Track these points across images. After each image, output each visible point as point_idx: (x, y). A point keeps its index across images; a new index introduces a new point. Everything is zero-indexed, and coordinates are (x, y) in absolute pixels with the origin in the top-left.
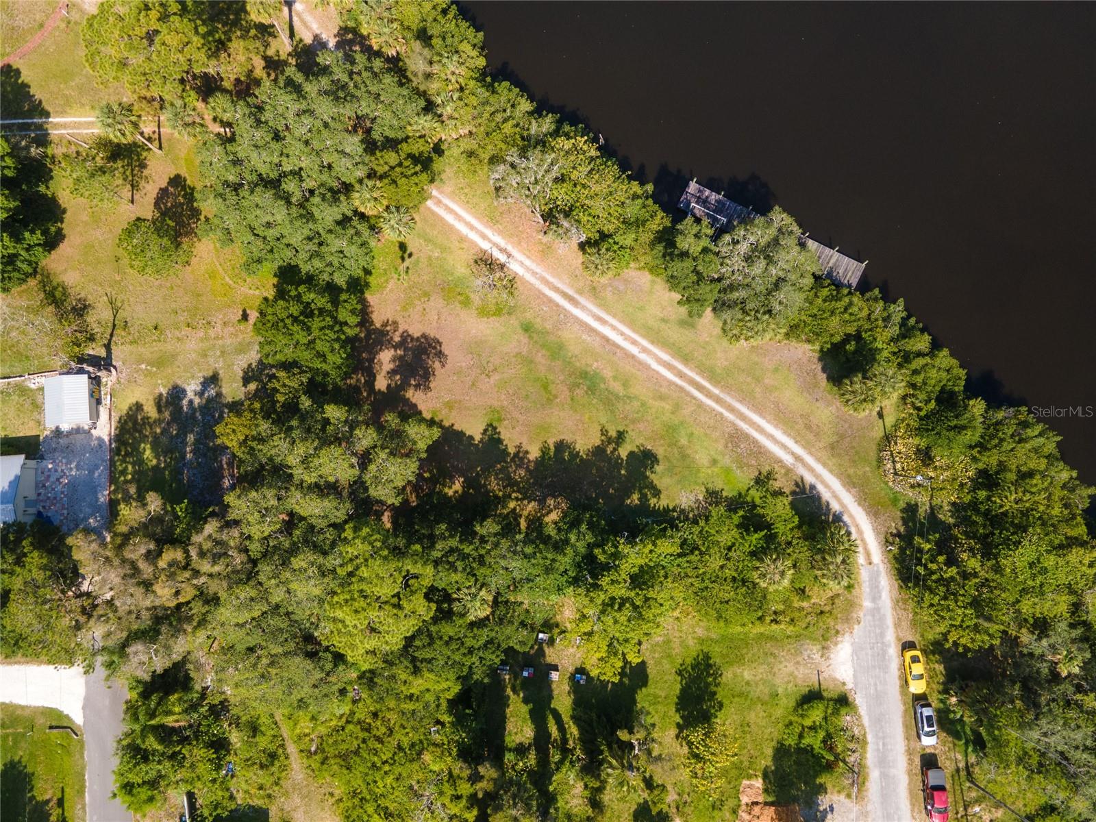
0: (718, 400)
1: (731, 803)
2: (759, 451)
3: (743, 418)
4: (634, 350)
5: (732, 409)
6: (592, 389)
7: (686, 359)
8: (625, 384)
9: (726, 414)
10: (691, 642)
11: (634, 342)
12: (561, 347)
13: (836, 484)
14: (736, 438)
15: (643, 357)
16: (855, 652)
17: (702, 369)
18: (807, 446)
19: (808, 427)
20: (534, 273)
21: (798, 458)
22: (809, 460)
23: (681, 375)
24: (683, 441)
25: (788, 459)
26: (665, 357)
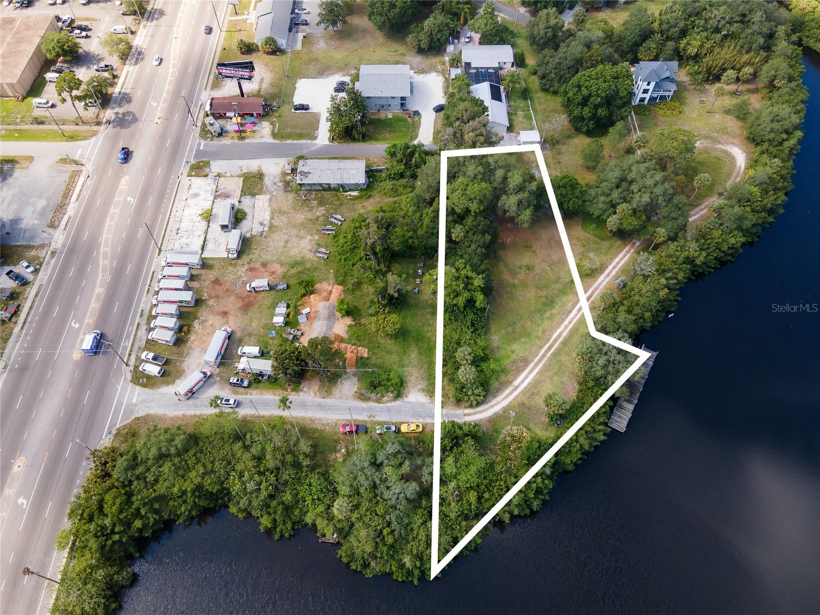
0: (544, 355)
1: (358, 343)
2: (519, 371)
3: (536, 365)
4: (566, 322)
5: (540, 361)
6: (545, 304)
7: (564, 343)
8: (548, 318)
9: (537, 358)
10: (429, 334)
11: (570, 323)
12: (565, 294)
13: (505, 403)
14: (526, 362)
15: (563, 326)
16: (421, 404)
17: (559, 350)
18: (523, 392)
19: (533, 394)
20: (599, 285)
21: (517, 388)
22: (516, 393)
23: (556, 340)
24: (523, 340)
25: (516, 383)
26: (564, 335)
